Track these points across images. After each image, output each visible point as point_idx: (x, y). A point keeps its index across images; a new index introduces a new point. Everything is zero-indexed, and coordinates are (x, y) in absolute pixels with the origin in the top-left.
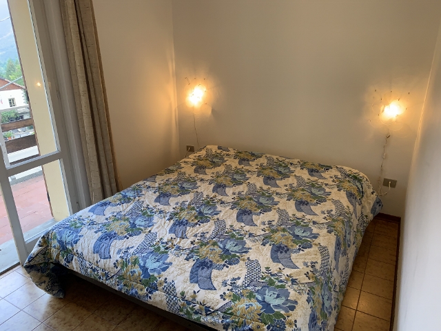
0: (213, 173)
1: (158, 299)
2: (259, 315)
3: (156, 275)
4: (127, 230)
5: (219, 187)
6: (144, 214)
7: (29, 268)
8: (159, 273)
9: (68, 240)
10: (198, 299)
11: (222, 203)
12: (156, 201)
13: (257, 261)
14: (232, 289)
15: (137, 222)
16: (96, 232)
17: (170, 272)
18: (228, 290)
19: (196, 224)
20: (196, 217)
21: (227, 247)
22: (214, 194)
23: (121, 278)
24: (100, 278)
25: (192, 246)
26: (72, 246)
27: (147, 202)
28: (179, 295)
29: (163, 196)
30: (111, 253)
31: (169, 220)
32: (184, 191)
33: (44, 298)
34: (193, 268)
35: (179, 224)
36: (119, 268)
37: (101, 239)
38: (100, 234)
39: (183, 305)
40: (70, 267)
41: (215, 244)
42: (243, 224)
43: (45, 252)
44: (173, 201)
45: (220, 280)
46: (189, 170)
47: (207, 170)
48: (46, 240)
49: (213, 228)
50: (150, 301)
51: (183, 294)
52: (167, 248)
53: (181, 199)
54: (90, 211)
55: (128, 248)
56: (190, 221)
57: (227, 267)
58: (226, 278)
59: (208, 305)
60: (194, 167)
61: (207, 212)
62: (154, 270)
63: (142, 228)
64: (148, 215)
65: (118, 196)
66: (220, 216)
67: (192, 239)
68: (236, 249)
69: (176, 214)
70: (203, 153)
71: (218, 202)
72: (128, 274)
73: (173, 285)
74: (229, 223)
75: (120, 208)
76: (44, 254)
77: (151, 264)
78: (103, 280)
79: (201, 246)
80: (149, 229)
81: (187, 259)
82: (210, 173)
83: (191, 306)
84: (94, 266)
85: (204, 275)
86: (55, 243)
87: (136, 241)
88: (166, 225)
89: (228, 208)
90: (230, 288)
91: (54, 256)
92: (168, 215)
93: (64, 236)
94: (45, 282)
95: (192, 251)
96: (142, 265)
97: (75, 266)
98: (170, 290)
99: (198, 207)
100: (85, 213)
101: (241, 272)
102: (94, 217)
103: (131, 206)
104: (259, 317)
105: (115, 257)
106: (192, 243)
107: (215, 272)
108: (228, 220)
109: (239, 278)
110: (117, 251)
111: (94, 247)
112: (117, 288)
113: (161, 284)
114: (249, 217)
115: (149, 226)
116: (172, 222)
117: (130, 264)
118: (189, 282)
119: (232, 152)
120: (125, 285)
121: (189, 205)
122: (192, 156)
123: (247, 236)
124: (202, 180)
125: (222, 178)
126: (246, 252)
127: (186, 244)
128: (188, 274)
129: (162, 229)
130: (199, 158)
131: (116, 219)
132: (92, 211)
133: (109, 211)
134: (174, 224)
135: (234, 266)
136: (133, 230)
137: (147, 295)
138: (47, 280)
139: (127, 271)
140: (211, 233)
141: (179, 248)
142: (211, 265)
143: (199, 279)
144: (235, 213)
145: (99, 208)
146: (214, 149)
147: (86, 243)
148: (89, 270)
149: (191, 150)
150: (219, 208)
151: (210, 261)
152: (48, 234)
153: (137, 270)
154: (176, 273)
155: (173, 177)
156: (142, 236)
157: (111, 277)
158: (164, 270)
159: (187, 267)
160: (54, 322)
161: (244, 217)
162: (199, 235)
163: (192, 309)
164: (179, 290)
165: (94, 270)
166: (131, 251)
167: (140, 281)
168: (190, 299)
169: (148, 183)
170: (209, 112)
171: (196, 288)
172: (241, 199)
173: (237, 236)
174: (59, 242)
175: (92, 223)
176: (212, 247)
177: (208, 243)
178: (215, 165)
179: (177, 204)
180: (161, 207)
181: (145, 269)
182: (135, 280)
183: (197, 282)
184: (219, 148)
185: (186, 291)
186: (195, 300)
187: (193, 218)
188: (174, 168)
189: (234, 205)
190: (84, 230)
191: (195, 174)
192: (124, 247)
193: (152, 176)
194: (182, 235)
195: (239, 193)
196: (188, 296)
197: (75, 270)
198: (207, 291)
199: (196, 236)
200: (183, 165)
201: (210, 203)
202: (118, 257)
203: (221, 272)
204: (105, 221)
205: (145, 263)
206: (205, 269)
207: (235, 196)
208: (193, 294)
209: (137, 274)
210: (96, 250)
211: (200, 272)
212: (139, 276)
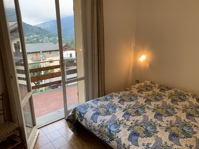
0: (146, 94)
1: (113, 144)
3: (114, 134)
4: (105, 112)
5: (148, 101)
6: (113, 107)
7: (68, 120)
8: (115, 133)
9: (82, 112)
11: (148, 108)
12: (118, 102)
13: (161, 138)
15: (109, 110)
16: (93, 111)
19: (135, 116)
20: (135, 113)
21: (147, 129)
22: (145, 104)
23: (100, 132)
24: (92, 130)
25: (131, 125)
26: (83, 115)
27: (115, 102)
28: (122, 145)
29: (122, 101)
30: (98, 121)
31: (123, 111)
32: (131, 100)
33: (71, 133)
34: (130, 135)
35: (127, 114)
36: (100, 128)
37: (94, 114)
38: (94, 112)
40: (81, 123)
41: (142, 126)
42: (157, 120)
43: (73, 115)
44: (126, 104)
45: (142, 142)
46: (135, 91)
47: (143, 92)
48: (75, 110)
49: (142, 119)
50: (110, 145)
51: (124, 144)
52: (120, 123)
53: (129, 103)
54: (92, 102)
55: (104, 120)
56: (132, 114)
57: (146, 138)
58: (145, 143)
60: (138, 90)
61: (140, 111)
62: (113, 131)
63: (111, 113)
64: (114, 107)
65: (104, 97)
66: (146, 114)
68: (152, 130)
69: (126, 109)
70: (143, 84)
71: (146, 108)
73: (120, 140)
74: (150, 118)
75: (104, 103)
76: (73, 116)
77: (113, 129)
78: (93, 131)
79: (135, 126)
80: (114, 114)
81: (128, 130)
82: (144, 94)
84: (91, 125)
85: (134, 138)
86: (77, 112)
87: (108, 118)
88: (121, 113)
89: (151, 111)
90: (146, 147)
91: (77, 117)
92: (123, 109)
93: (81, 110)
94: (72, 127)
95: (131, 127)
97: (83, 123)
98: (119, 142)
99: (137, 108)
100: (90, 102)
101: (152, 141)
102: (93, 105)
103: (108, 102)
105: (99, 123)
106: (131, 123)
107: (140, 139)
108: (150, 117)
109: (151, 144)
110: (100, 120)
112: (98, 136)
113: (115, 138)
114: (161, 117)
115: (114, 113)
116: (124, 112)
117: (104, 127)
118: (127, 140)
119: (157, 85)
120: (101, 135)
121: (133, 106)
122: (137, 85)
123: (158, 126)
124: (140, 96)
125: (150, 97)
126: (156, 133)
127: (129, 123)
128: (127, 137)
129: (119, 115)
130: (141, 86)
131: (101, 107)
132: (93, 102)
133: (99, 103)
134: (125, 114)
135: (149, 138)
136: (107, 113)
137: (109, 142)
138: (73, 126)
139: (102, 130)
140: (141, 121)
141: (125, 124)
142: (138, 135)
143: (132, 140)
144: (154, 114)
145: (96, 101)
146: (148, 83)
147: (89, 114)
148: (88, 126)
149: (138, 82)
150: (146, 110)
151: (138, 133)
152: (76, 108)
153: (107, 130)
154: (122, 135)
155: (127, 93)
156: (111, 116)
157: (96, 131)
158: (118, 132)
159: (127, 133)
160: (73, 144)
161: (158, 117)
162: (135, 121)
164: (123, 142)
165: (90, 126)
166: (105, 121)
167: (107, 135)
168: (127, 148)
169: (116, 94)
170: (148, 66)
171: (130, 143)
172: (158, 108)
173: (153, 125)
174: (79, 112)
175: (92, 107)
176: (140, 127)
177: (139, 125)
178: (147, 90)
179: (127, 105)
180: (120, 105)
181: (110, 130)
182: (105, 134)
183: (131, 141)
184: (151, 83)
185: (125, 144)
187: (134, 113)
188: (129, 89)
189: (154, 110)
190: (89, 109)
191: (138, 93)
192: (103, 119)
193: (118, 91)
194: (128, 119)
195: (158, 105)
196: (126, 146)
197: (83, 125)
198: (135, 146)
199: (134, 121)
200: (132, 88)
201: (142, 107)
202: (100, 123)
203: (142, 139)
204: (97, 107)
205: (110, 128)
206: (136, 136)
207: (155, 106)
208: (128, 146)
209: (106, 132)
210: (92, 118)
211: (133, 137)
212: (107, 133)
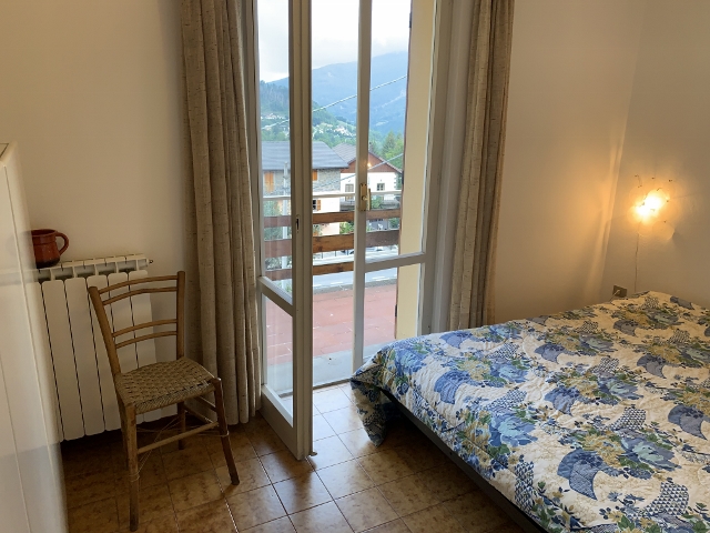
0: (648, 337)
1: (504, 480)
3: (509, 446)
4: (484, 376)
5: (652, 360)
6: (514, 363)
7: (356, 383)
8: (515, 445)
9: (408, 364)
10: (562, 501)
11: (650, 385)
12: (537, 351)
13: (684, 489)
14: (623, 510)
15: (502, 371)
16: (443, 366)
17: (532, 449)
18: (617, 508)
19: (593, 401)
20: (595, 392)
21: (635, 450)
22: (638, 368)
23: (462, 434)
24: (434, 426)
25: (576, 428)
26: (410, 374)
27: (523, 348)
29: (551, 347)
30: (457, 398)
31: (550, 382)
32: (585, 349)
34: (567, 457)
35: (564, 391)
36: (462, 421)
37: (447, 376)
38: (448, 369)
39: (539, 501)
40: (401, 400)
41: (614, 438)
42: (678, 428)
43: (376, 371)
44: (564, 361)
45: (608, 489)
46: (605, 322)
47: (637, 330)
48: (381, 358)
49: (620, 416)
50: (493, 481)
51: (542, 485)
52: (535, 418)
53: (577, 360)
54: (442, 337)
55: (480, 399)
56: (583, 394)
57: (627, 477)
58: (619, 491)
59: (577, 515)
60: (616, 319)
61: (616, 390)
62: (508, 438)
63: (507, 380)
64: (520, 366)
65: (485, 329)
66: (639, 403)
67: (579, 418)
68: (653, 458)
69: (563, 377)
70: (640, 302)
71: (642, 381)
72: (472, 432)
73: (530, 468)
74: (651, 418)
75: (483, 345)
76: (375, 374)
77: (506, 430)
78: (437, 430)
79: (590, 433)
80: (517, 384)
81: (562, 442)
82: (641, 335)
83: (550, 507)
84: (431, 409)
85: (582, 472)
86: (391, 364)
87: (493, 394)
88: (543, 387)
89: (658, 396)
90: (622, 506)
91: (386, 381)
92: (550, 375)
93: (404, 357)
94: (366, 412)
95: (573, 434)
96: (493, 426)
97: (408, 401)
98: (524, 474)
99: (603, 379)
100: (435, 338)
101: (649, 492)
102: (445, 346)
103: (499, 346)
105: (461, 405)
106: (577, 424)
107: (601, 475)
108: (652, 413)
109: (641, 499)
110: (464, 397)
111: (437, 384)
112: (453, 447)
113: (513, 461)
114: (695, 421)
115: (517, 382)
116: (554, 386)
117: (477, 420)
118: (555, 473)
119: (697, 312)
120: (464, 446)
121: (590, 370)
122: (618, 303)
123: (680, 447)
124: (624, 342)
125: (662, 348)
126: (669, 469)
127: (567, 422)
128: (557, 462)
129: (536, 391)
130: (630, 309)
131: (473, 357)
132: (445, 338)
133: (467, 345)
134: (556, 391)
135: (639, 480)
136: (493, 379)
137: (491, 470)
138: (371, 412)
139: (471, 428)
140: (613, 421)
141: (553, 423)
142: (599, 464)
143: (573, 474)
144: (670, 406)
145: (455, 337)
146: (663, 299)
147: (428, 376)
148: (424, 411)
149: (622, 294)
150: (641, 390)
151: (599, 458)
152: (386, 350)
153: (486, 431)
154: (538, 453)
155: (574, 325)
156: (505, 390)
157: (449, 430)
158: (523, 443)
159: (559, 452)
160: (368, 463)
161: (685, 419)
162: (592, 417)
163: (551, 512)
164: (538, 478)
165: (430, 413)
166: (483, 404)
167: (486, 447)
168: (552, 497)
169: (532, 324)
171: (565, 484)
172: (689, 390)
173: (660, 441)
174: (397, 363)
175: (442, 353)
176: (608, 441)
177: (603, 433)
178: (654, 323)
179: (569, 364)
180: (542, 361)
181: (496, 434)
182: (479, 444)
183: (569, 477)
184: (672, 300)
185: (547, 483)
186: (559, 501)
187: (590, 391)
188: (581, 314)
189: (671, 395)
190: (429, 359)
191: (614, 331)
192: (475, 396)
193: (542, 317)
194: (565, 408)
195: (689, 380)
196: (549, 492)
197: (407, 406)
198: (581, 496)
199: (587, 417)
200: (596, 312)
201: (626, 379)
202: (464, 406)
203: (612, 479)
204: (458, 356)
205: (498, 425)
206: (588, 465)
207: (678, 382)
208: (557, 491)
209: (483, 436)
210: (438, 388)
211: (577, 466)
212: (486, 440)
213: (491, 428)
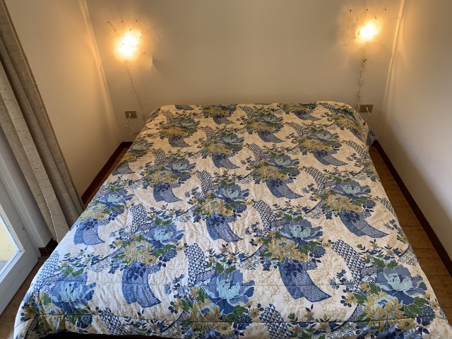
2: (402, 309)
3: (242, 304)
4: (154, 254)
8: (246, 301)
9: (75, 295)
10: (315, 317)
15: (158, 238)
16: (112, 272)
17: (260, 294)
23: (187, 322)
26: (85, 304)
28: (287, 319)
30: (157, 295)
31: (197, 220)
34: (284, 279)
35: (215, 223)
36: (180, 312)
37: (127, 280)
38: (120, 273)
39: (297, 329)
51: (292, 316)
55: (176, 280)
58: (331, 277)
59: (332, 319)
62: (235, 299)
72: (198, 314)
73: (273, 311)
77: (228, 293)
81: (267, 269)
83: (308, 327)
87: (179, 266)
88: (199, 229)
90: (344, 287)
92: (191, 214)
96: (213, 297)
98: (271, 317)
99: (218, 193)
100: (69, 246)
104: (403, 313)
105: (167, 299)
106: (252, 243)
109: (343, 271)
110: (163, 289)
111: (126, 296)
113: (255, 314)
115: (179, 238)
117: (195, 302)
118: (293, 300)
120: (195, 330)
128: (284, 289)
132: (78, 240)
133: (105, 233)
137: (236, 333)
139: (195, 312)
143: (301, 290)
153: (211, 307)
154: (268, 293)
156: (182, 255)
157: (170, 326)
158: (250, 292)
163: (311, 330)
164: (284, 311)
166: (184, 282)
167: (221, 318)
168: (305, 320)
171: (307, 303)
175: (95, 260)
181: (223, 303)
182: (212, 319)
183: (302, 295)
185: (295, 312)
186: (312, 319)
190: (92, 275)
192: (170, 280)
194: (231, 236)
196: (301, 317)
198: (323, 302)
202: (171, 297)
205: (217, 294)
206: (298, 275)
208: (306, 313)
209: (212, 311)
210: (130, 297)
211: (295, 280)
212: (217, 312)
213: (213, 300)
